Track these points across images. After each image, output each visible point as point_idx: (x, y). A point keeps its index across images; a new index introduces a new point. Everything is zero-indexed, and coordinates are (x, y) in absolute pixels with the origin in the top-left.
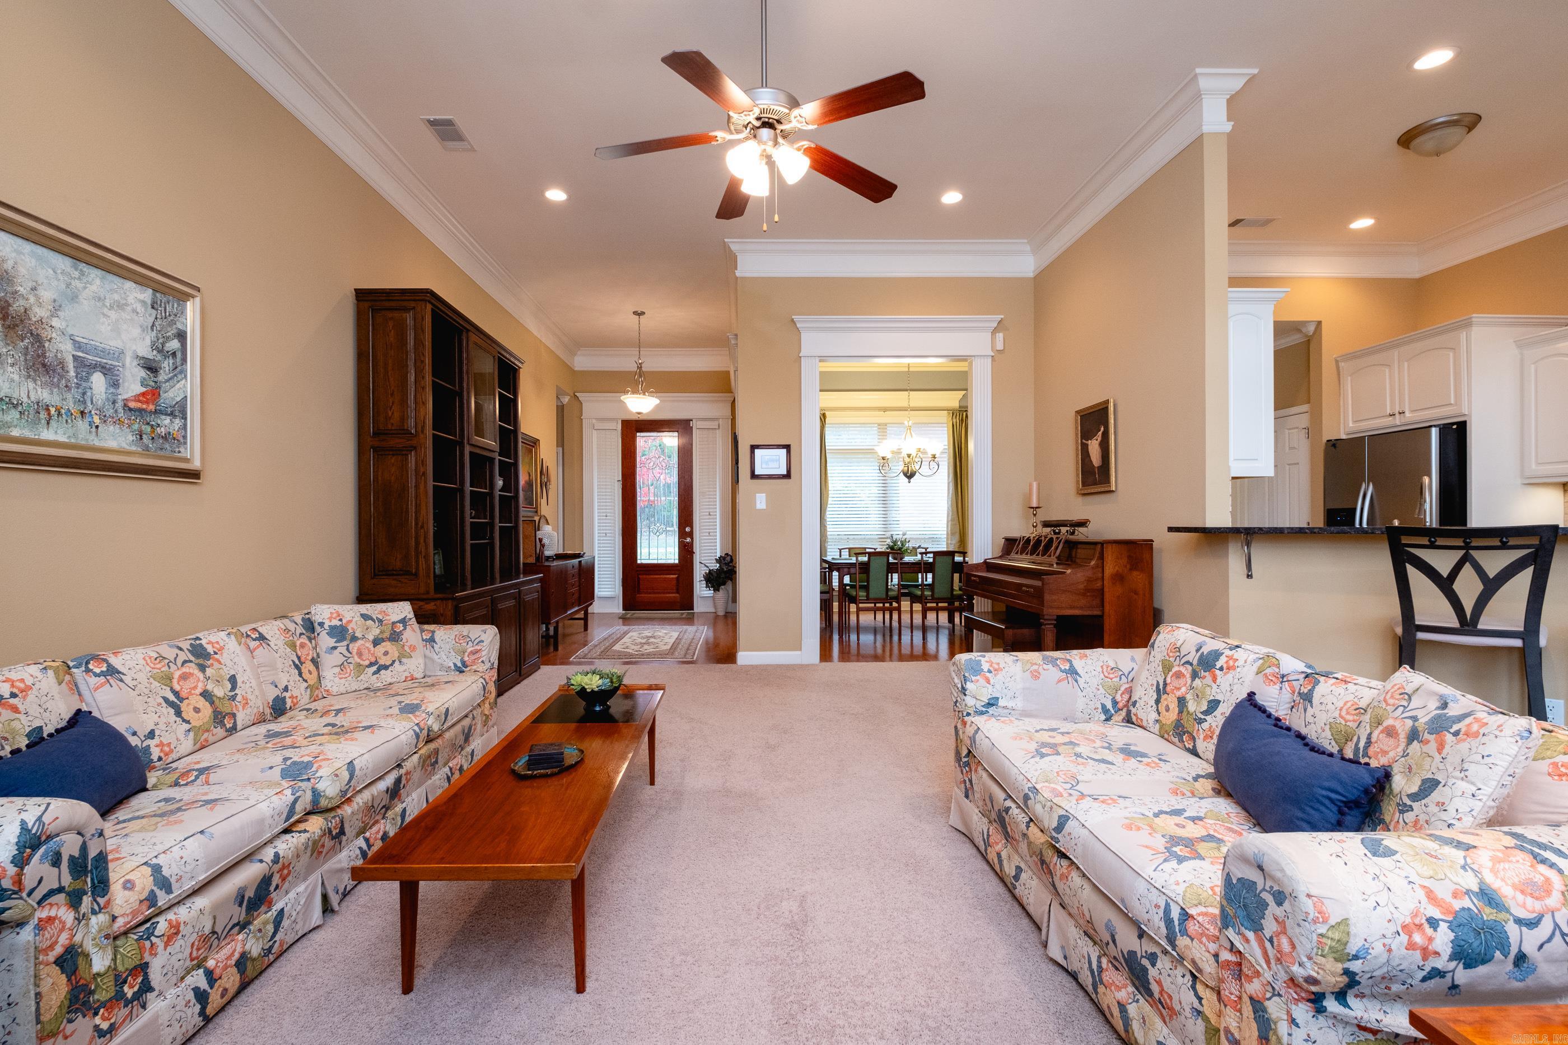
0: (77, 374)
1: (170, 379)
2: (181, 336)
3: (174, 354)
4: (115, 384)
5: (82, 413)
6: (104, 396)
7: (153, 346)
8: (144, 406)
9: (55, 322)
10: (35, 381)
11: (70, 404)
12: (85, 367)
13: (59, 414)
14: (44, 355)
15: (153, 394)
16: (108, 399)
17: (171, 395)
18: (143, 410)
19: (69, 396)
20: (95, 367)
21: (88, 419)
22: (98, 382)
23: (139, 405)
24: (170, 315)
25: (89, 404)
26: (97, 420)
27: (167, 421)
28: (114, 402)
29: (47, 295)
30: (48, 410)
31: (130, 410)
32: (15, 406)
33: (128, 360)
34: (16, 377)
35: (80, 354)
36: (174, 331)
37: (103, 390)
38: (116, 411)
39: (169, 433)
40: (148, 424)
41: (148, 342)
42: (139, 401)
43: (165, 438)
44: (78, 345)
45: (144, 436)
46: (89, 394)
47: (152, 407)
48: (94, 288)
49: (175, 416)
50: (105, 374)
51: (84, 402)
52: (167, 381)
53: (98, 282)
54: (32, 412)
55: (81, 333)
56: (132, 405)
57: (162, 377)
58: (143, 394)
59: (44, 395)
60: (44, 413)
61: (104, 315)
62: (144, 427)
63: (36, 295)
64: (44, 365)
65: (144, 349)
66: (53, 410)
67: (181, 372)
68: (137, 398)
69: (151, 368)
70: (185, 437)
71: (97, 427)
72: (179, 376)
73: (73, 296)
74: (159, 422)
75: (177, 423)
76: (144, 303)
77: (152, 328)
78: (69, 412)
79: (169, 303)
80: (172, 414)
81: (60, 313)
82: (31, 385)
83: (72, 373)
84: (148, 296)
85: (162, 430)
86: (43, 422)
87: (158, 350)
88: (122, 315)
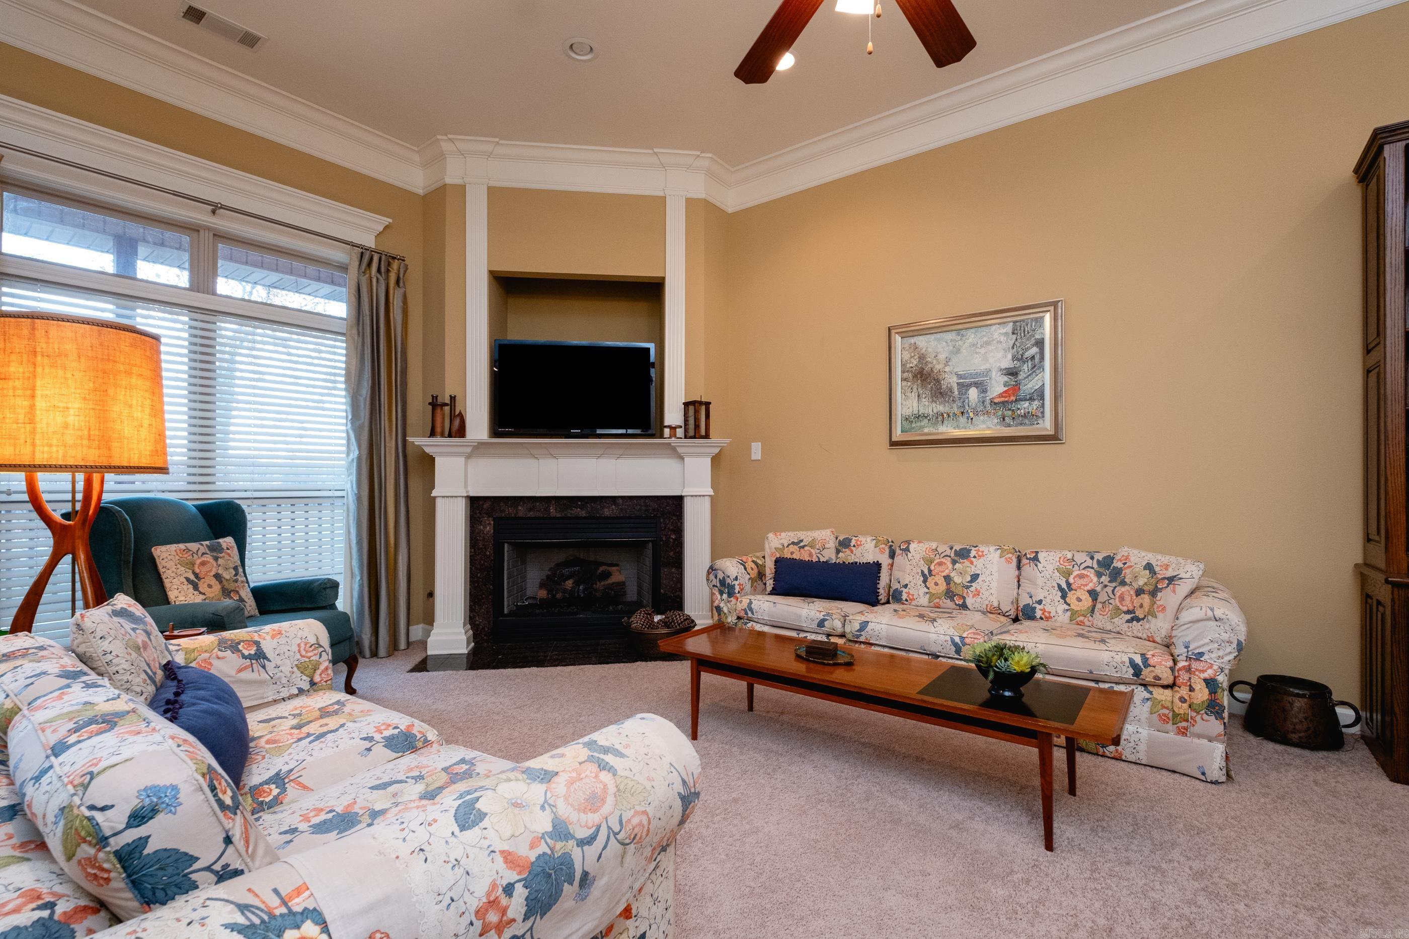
0: (959, 392)
1: (1029, 375)
2: (1040, 343)
3: (1033, 358)
4: (984, 391)
5: (962, 413)
6: (977, 400)
7: (1014, 358)
8: (1006, 399)
9: (947, 369)
10: (936, 402)
11: (955, 410)
12: (964, 387)
13: (949, 416)
14: (941, 388)
15: (1014, 389)
16: (979, 401)
17: (1030, 386)
18: (1007, 402)
19: (955, 406)
20: (970, 385)
21: (966, 416)
22: (973, 393)
23: (1003, 399)
24: (1028, 333)
25: (967, 407)
26: (971, 415)
27: (1026, 404)
28: (983, 402)
29: (942, 357)
30: (943, 415)
31: (995, 404)
32: (926, 417)
33: (994, 374)
34: (927, 403)
35: (962, 381)
36: (1033, 341)
37: (976, 396)
38: (985, 407)
39: (1029, 412)
40: (1010, 410)
41: (1010, 356)
42: (1003, 397)
43: (1025, 416)
44: (960, 376)
45: (1006, 418)
46: (967, 401)
47: (1013, 398)
48: (970, 340)
49: (1034, 400)
50: (977, 387)
51: (964, 407)
52: (1025, 378)
53: (973, 336)
54: (934, 418)
55: (961, 370)
56: (996, 401)
57: (1022, 376)
58: (1005, 392)
59: (940, 408)
60: (940, 418)
61: (976, 353)
62: (1006, 413)
63: (937, 360)
64: (941, 393)
65: (1007, 362)
66: (945, 415)
67: (1040, 368)
68: (1001, 395)
69: (1012, 373)
70: (1043, 413)
71: (972, 419)
72: (1038, 371)
73: (957, 351)
74: (1019, 407)
75: (1036, 403)
76: (1006, 334)
77: (1013, 348)
78: (955, 414)
79: (1027, 325)
80: (1031, 399)
81: (949, 363)
82: (934, 405)
83: (956, 393)
84: (1009, 328)
85: (1022, 411)
86: (940, 422)
87: (1018, 360)
88: (990, 348)
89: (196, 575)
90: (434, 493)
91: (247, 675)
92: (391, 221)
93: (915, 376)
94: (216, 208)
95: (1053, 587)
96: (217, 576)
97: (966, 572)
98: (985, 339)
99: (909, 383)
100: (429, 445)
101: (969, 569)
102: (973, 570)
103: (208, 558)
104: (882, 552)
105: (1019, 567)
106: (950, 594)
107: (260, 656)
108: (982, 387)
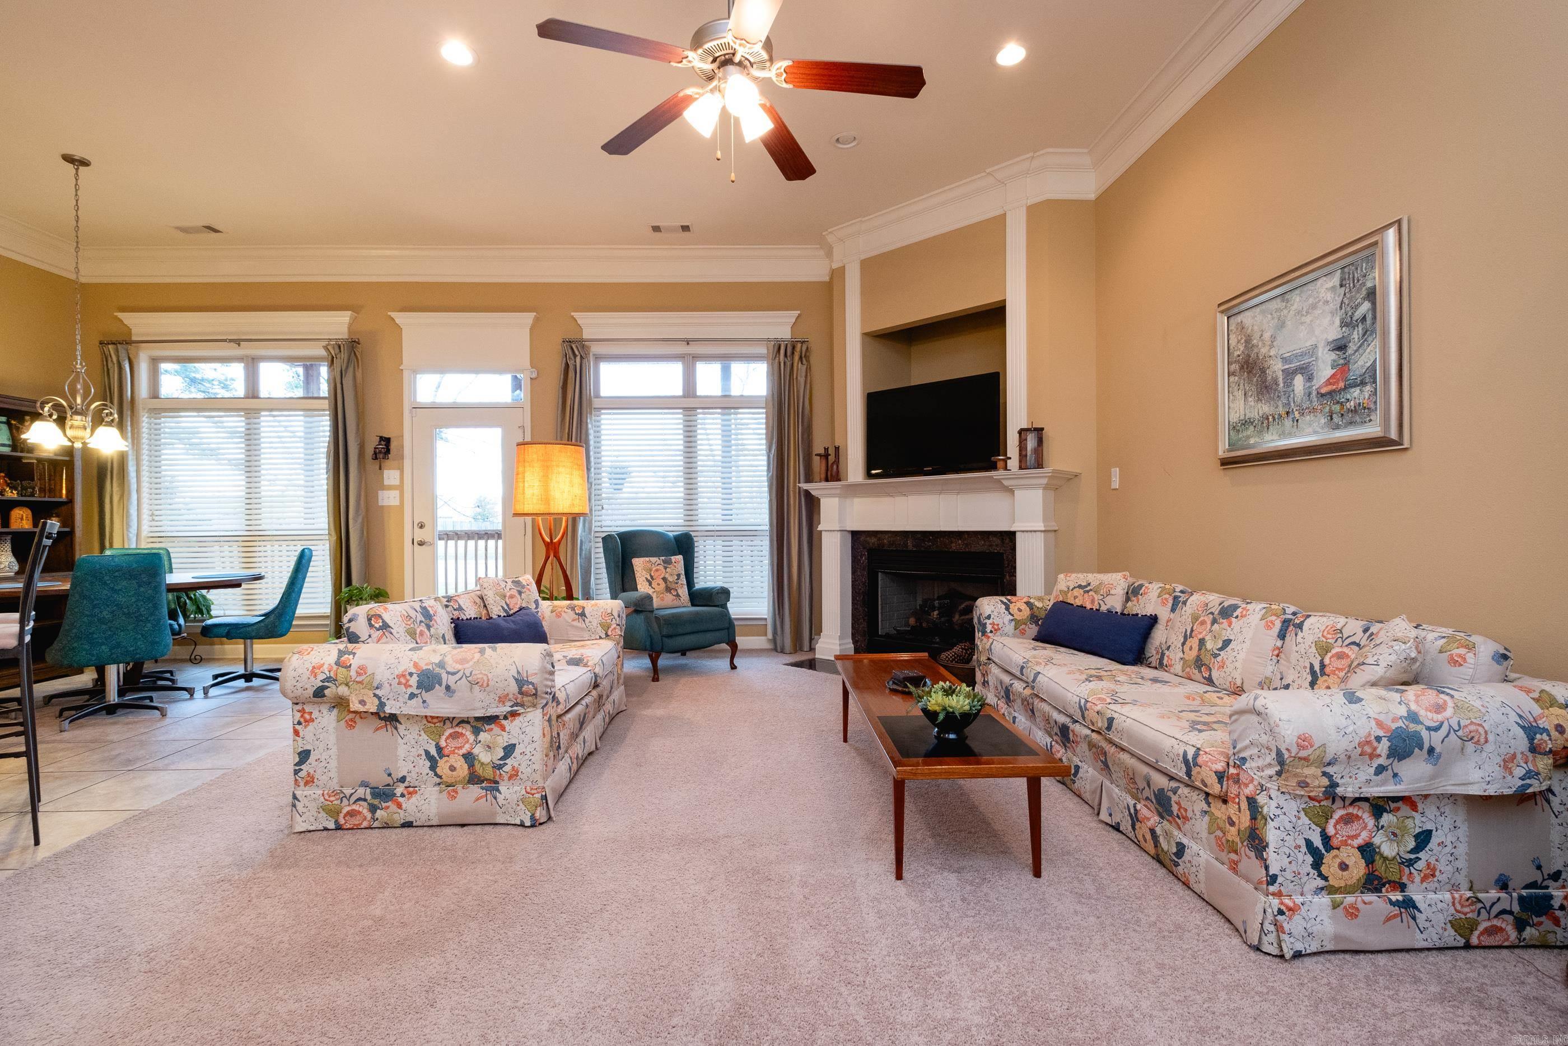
0: (1284, 383)
1: (1360, 347)
2: (1372, 293)
3: (1364, 318)
4: (1310, 379)
5: (1288, 413)
6: (1302, 392)
7: (1344, 324)
8: (1334, 387)
9: (1271, 353)
10: (1261, 401)
11: (1281, 409)
12: (1289, 375)
13: (1274, 419)
14: (1266, 381)
15: (1342, 369)
16: (1305, 394)
17: (1361, 363)
18: (1334, 391)
19: (1280, 403)
20: (1295, 372)
21: (1291, 416)
22: (1299, 381)
23: (1330, 388)
24: (1358, 281)
25: (1292, 404)
26: (1297, 415)
27: (1356, 392)
28: (1310, 394)
29: (1267, 336)
30: (1268, 419)
31: (1323, 395)
32: (1252, 423)
33: (1320, 350)
34: (1252, 403)
35: (1287, 367)
36: (1364, 293)
37: (1301, 388)
38: (1311, 402)
39: (1359, 405)
40: (1338, 402)
41: (1337, 322)
42: (1331, 384)
43: (1354, 411)
44: (1285, 360)
45: (1334, 416)
46: (1292, 396)
47: (1342, 385)
48: (1295, 306)
49: (1366, 384)
50: (1302, 374)
51: (1289, 404)
52: (1356, 351)
53: (1298, 299)
54: (1260, 423)
55: (1286, 350)
56: (1323, 391)
57: (1352, 348)
58: (1333, 376)
59: (1265, 408)
60: (1266, 422)
61: (1302, 323)
62: (1334, 407)
63: (1262, 340)
64: (1266, 387)
65: (1334, 332)
66: (1271, 419)
67: (1373, 333)
68: (1328, 382)
69: (1340, 347)
70: (1375, 403)
71: (1297, 421)
72: (1370, 339)
73: (1282, 325)
74: (1348, 397)
75: (1368, 388)
76: (1333, 288)
77: (1341, 308)
78: (1280, 416)
79: (1357, 269)
80: (1363, 383)
81: (1275, 343)
82: (1260, 405)
83: (1282, 385)
84: (1336, 280)
85: (1352, 403)
86: (1266, 429)
87: (1347, 325)
88: (1318, 312)
89: (652, 577)
90: (820, 528)
91: (575, 623)
92: (799, 312)
93: (1242, 368)
94: (688, 342)
95: (1305, 667)
96: (664, 579)
97: (1220, 635)
98: (1311, 300)
99: (1236, 378)
100: (815, 488)
101: (1225, 633)
102: (1227, 634)
103: (661, 567)
104: (1164, 603)
105: (1282, 636)
106: (1198, 663)
107: (583, 615)
108: (1306, 371)
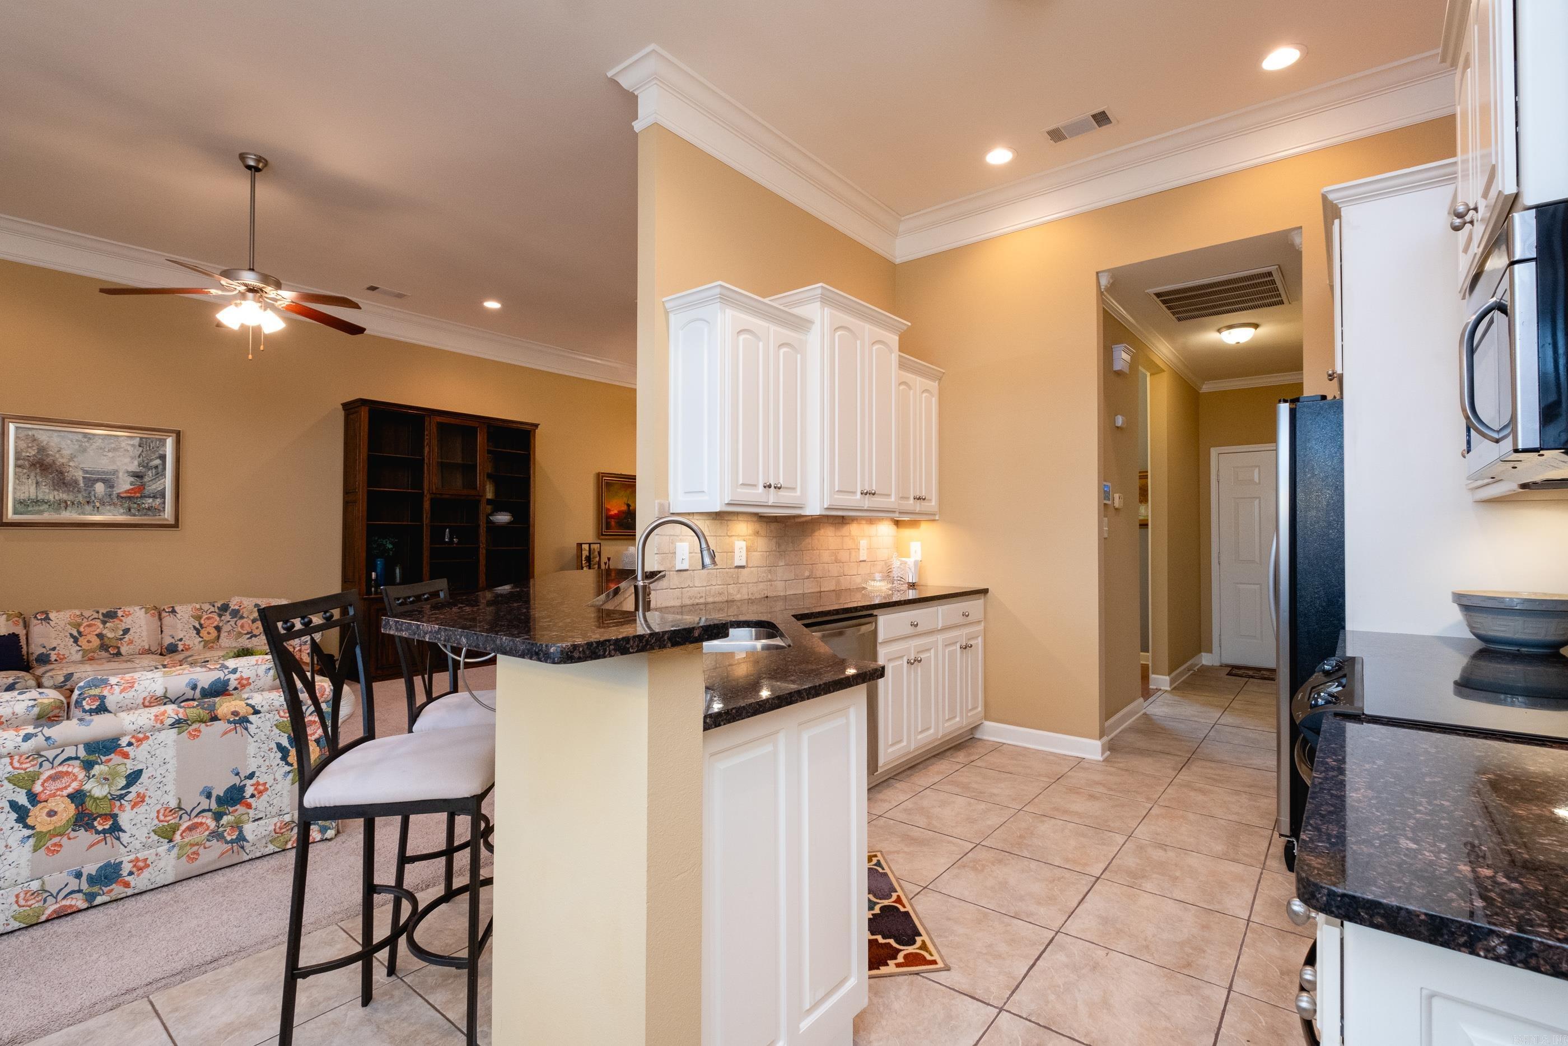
0: (85, 485)
1: (153, 479)
2: (163, 458)
3: (156, 467)
4: (112, 487)
5: (88, 502)
6: (103, 493)
7: (140, 465)
8: (133, 495)
9: (71, 464)
10: (58, 491)
11: (80, 498)
12: (90, 482)
13: (73, 503)
14: (64, 479)
15: (140, 488)
16: (106, 494)
17: (154, 487)
18: (132, 497)
19: (80, 496)
20: (98, 480)
21: (91, 504)
22: (100, 488)
23: (129, 495)
24: (152, 448)
25: (93, 498)
26: (98, 504)
27: (151, 500)
28: (110, 495)
29: (66, 452)
30: (66, 503)
31: (122, 498)
32: (46, 503)
33: (121, 474)
34: (47, 491)
35: (88, 476)
36: (157, 455)
37: (103, 490)
38: (112, 499)
39: (152, 507)
40: (135, 503)
41: (136, 463)
42: (131, 493)
43: (148, 509)
44: (86, 472)
45: (132, 510)
46: (93, 493)
47: (138, 495)
48: (97, 443)
49: (157, 498)
50: (104, 483)
51: (90, 497)
52: (150, 481)
53: (100, 441)
54: (56, 505)
55: (87, 466)
56: (122, 495)
57: (146, 479)
58: (131, 489)
59: (64, 496)
60: (63, 504)
61: (104, 455)
62: (132, 505)
63: (60, 454)
64: (64, 483)
65: (134, 467)
66: (69, 503)
67: (162, 475)
68: (127, 492)
69: (138, 476)
70: (164, 508)
71: (98, 508)
72: (161, 477)
73: (84, 450)
74: (144, 502)
75: (158, 501)
76: (133, 445)
77: (139, 457)
78: (80, 503)
79: (152, 442)
80: (155, 497)
81: (75, 459)
82: (56, 493)
83: (82, 485)
84: (136, 441)
85: (146, 505)
86: (63, 508)
87: (144, 467)
88: (118, 453)
93: (33, 465)
95: (190, 628)
97: (117, 628)
98: (113, 446)
99: (25, 471)
101: (119, 626)
102: (123, 626)
104: (16, 623)
105: (161, 619)
106: (104, 647)
108: (109, 483)
